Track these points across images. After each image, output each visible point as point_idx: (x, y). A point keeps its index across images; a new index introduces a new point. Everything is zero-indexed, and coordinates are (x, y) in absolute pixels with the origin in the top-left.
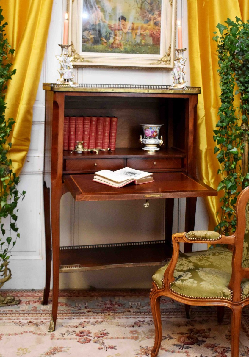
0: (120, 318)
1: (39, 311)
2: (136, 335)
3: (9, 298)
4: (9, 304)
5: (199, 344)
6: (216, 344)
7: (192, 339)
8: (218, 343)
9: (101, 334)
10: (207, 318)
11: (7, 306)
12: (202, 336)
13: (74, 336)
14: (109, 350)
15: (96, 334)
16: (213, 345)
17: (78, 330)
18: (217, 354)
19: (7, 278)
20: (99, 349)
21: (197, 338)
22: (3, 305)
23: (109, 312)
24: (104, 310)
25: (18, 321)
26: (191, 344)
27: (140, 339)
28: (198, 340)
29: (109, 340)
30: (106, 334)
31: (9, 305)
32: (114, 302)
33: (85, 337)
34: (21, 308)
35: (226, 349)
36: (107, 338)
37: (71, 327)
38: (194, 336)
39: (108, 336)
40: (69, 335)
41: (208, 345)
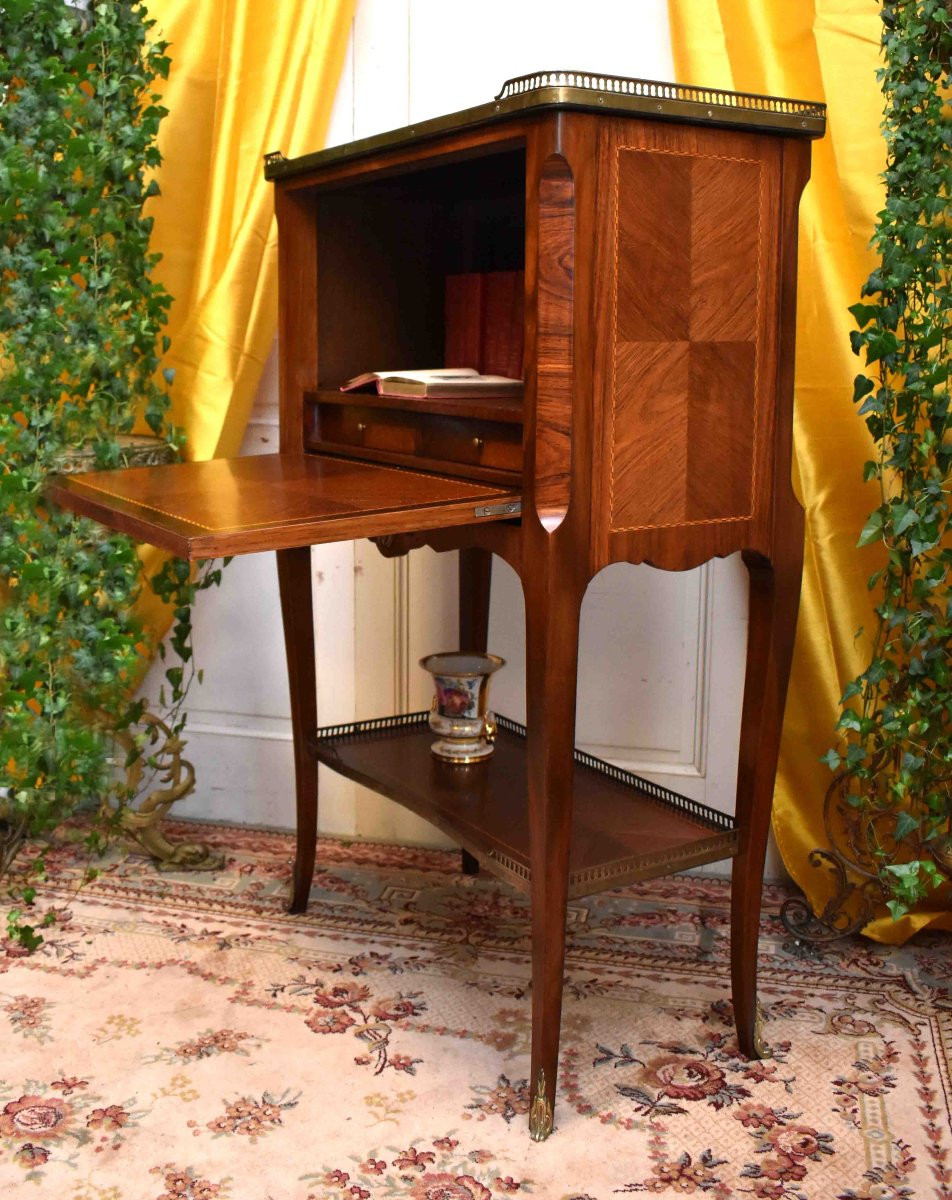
0: (492, 958)
1: (261, 899)
2: (510, 1030)
3: (188, 848)
4: (190, 866)
5: (720, 1102)
6: (786, 1113)
7: (702, 1078)
8: (795, 1110)
9: (398, 1009)
10: (795, 999)
11: (184, 870)
12: (747, 1069)
13: (308, 1001)
14: (390, 1071)
15: (381, 1007)
16: (771, 1112)
17: (331, 981)
18: (773, 1155)
19: (178, 788)
20: (359, 1061)
21: (724, 1075)
22: (171, 867)
23: (469, 933)
24: (457, 924)
25: (179, 922)
26: (688, 1098)
27: (515, 1049)
28: (724, 1084)
29: (411, 1035)
30: (414, 1007)
31: (191, 870)
32: (507, 899)
33: (339, 1010)
34: (217, 885)
35: (816, 1142)
36: (407, 1027)
37: (319, 968)
38: (716, 1063)
39: (416, 1018)
40: (294, 996)
41: (751, 1113)
